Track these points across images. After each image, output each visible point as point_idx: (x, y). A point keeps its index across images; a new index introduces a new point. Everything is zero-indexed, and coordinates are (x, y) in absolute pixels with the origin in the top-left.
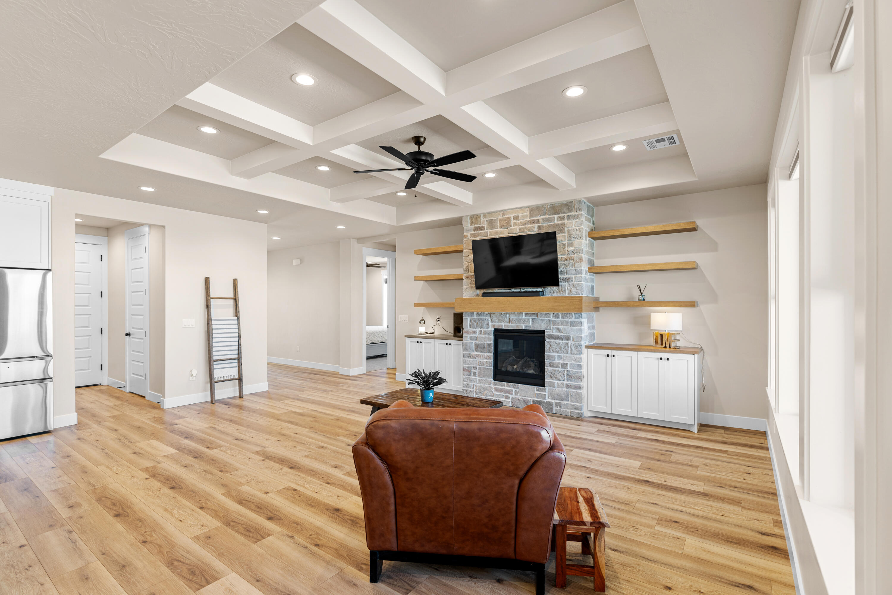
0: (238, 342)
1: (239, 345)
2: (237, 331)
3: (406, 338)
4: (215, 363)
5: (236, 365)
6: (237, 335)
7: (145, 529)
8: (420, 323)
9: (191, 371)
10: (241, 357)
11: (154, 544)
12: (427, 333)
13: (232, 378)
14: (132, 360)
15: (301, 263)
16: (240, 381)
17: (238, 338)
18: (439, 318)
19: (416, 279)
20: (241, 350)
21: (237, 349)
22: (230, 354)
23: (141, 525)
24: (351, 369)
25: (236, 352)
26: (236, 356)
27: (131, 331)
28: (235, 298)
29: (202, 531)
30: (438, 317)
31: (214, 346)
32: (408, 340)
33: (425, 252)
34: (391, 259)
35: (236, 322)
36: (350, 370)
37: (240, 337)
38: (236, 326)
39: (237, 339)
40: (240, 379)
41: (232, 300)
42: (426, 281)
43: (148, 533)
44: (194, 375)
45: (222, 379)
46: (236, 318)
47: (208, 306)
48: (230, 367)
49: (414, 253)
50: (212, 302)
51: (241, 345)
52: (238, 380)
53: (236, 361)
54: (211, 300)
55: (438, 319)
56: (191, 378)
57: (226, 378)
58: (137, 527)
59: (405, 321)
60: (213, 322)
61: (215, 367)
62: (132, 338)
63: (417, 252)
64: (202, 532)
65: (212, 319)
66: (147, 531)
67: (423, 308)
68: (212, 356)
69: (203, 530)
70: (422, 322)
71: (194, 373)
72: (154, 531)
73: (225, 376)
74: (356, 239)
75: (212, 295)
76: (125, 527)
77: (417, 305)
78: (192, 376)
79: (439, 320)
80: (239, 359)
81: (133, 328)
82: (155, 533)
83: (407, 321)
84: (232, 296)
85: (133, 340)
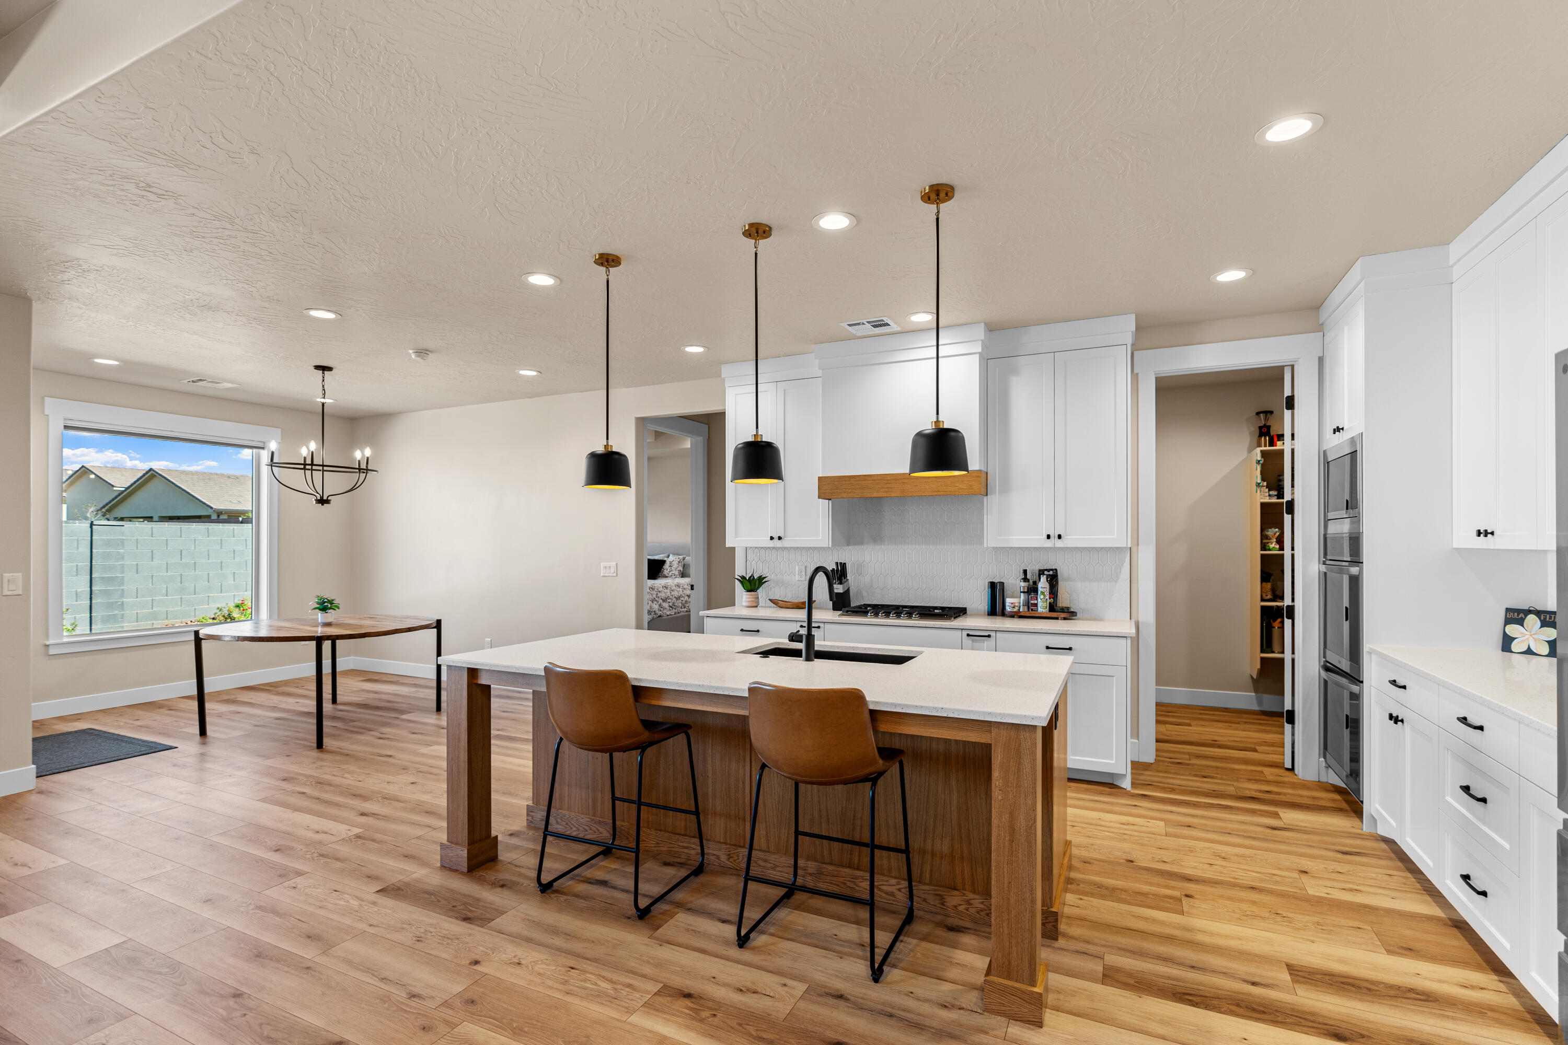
7: (247, 1022)
11: (216, 994)
23: (261, 1028)
29: (107, 1033)
43: (238, 1014)
58: (269, 1024)
64: (107, 1031)
66: (242, 1017)
69: (103, 1035)
72: (225, 1020)
76: (299, 1020)
82: (222, 1015)
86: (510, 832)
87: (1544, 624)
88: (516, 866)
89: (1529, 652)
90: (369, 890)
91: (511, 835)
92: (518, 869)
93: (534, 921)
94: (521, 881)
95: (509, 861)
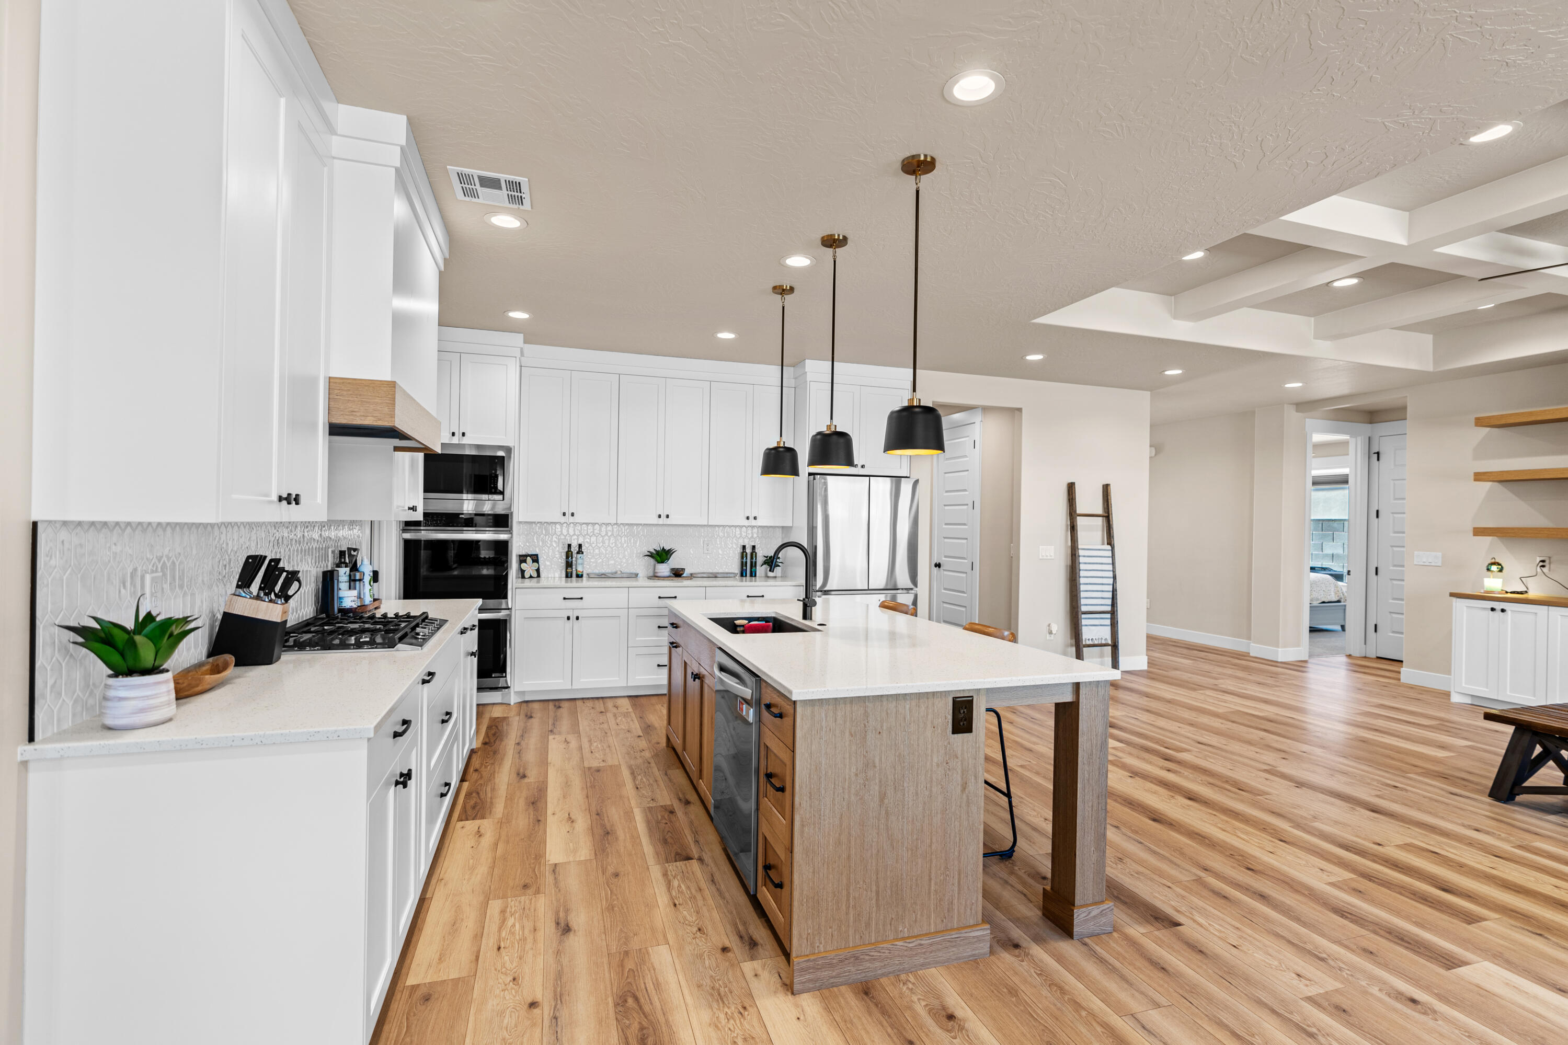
0: (1112, 586)
1: (1114, 591)
2: (1110, 567)
3: (1454, 599)
4: (1083, 616)
5: (1108, 622)
6: (1111, 574)
8: (1488, 570)
9: (1049, 625)
10: (1117, 611)
12: (1507, 592)
13: (1103, 642)
14: (943, 602)
15: (1156, 455)
16: (1115, 649)
17: (1112, 579)
18: (1543, 561)
19: (1479, 477)
20: (1116, 599)
21: (1111, 596)
22: (1102, 605)
24: (1280, 649)
25: (1109, 602)
26: (1109, 608)
27: (943, 560)
28: (1107, 515)
30: (1538, 559)
31: (1081, 589)
32: (1460, 605)
33: (1503, 422)
34: (1359, 439)
35: (1110, 554)
36: (1278, 651)
37: (1114, 578)
38: (1110, 560)
39: (1111, 581)
40: (1115, 647)
41: (1101, 518)
42: (1500, 481)
44: (1054, 632)
45: (1090, 642)
46: (1109, 547)
47: (1073, 528)
48: (1101, 625)
49: (1474, 424)
50: (1080, 521)
51: (1116, 590)
52: (1110, 647)
53: (1109, 616)
54: (1078, 517)
55: (1541, 564)
56: (1048, 635)
57: (1096, 642)
59: (1433, 564)
60: (1081, 553)
61: (1084, 622)
62: (944, 570)
63: (1480, 422)
65: (1079, 547)
67: (1490, 538)
68: (1079, 605)
70: (1494, 568)
71: (1054, 628)
73: (1094, 638)
74: (1294, 404)
75: (1079, 510)
77: (1479, 532)
78: (1051, 633)
79: (1543, 566)
80: (1113, 613)
81: (946, 557)
83: (1439, 564)
84: (1100, 511)
85: (945, 573)
86: (1017, 952)
87: (525, 561)
88: (1025, 895)
89: (531, 577)
90: (1188, 929)
91: (1017, 946)
92: (1025, 891)
93: (1027, 839)
94: (1025, 877)
95: (1031, 905)
